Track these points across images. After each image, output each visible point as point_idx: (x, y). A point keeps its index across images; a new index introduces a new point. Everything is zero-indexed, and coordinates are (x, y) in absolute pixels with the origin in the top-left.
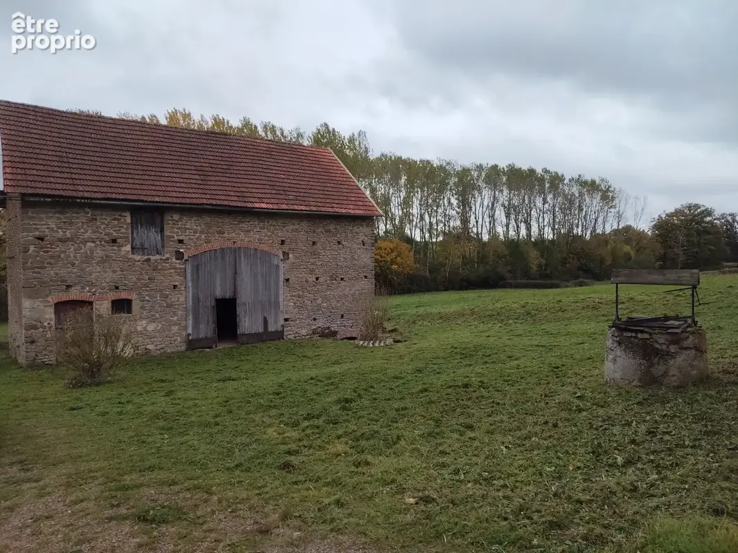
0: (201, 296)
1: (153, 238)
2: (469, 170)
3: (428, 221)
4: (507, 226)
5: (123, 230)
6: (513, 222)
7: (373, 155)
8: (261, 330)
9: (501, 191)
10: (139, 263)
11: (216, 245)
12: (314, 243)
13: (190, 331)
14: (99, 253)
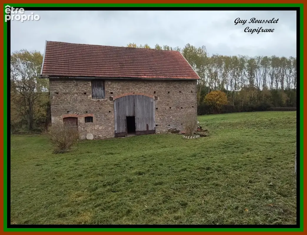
0: (120, 116)
1: (100, 92)
2: (254, 59)
3: (234, 82)
4: (272, 83)
5: (88, 89)
6: (274, 81)
7: (210, 56)
8: (146, 129)
9: (269, 68)
10: (95, 102)
11: (126, 94)
12: (169, 92)
13: (116, 130)
14: (79, 98)
